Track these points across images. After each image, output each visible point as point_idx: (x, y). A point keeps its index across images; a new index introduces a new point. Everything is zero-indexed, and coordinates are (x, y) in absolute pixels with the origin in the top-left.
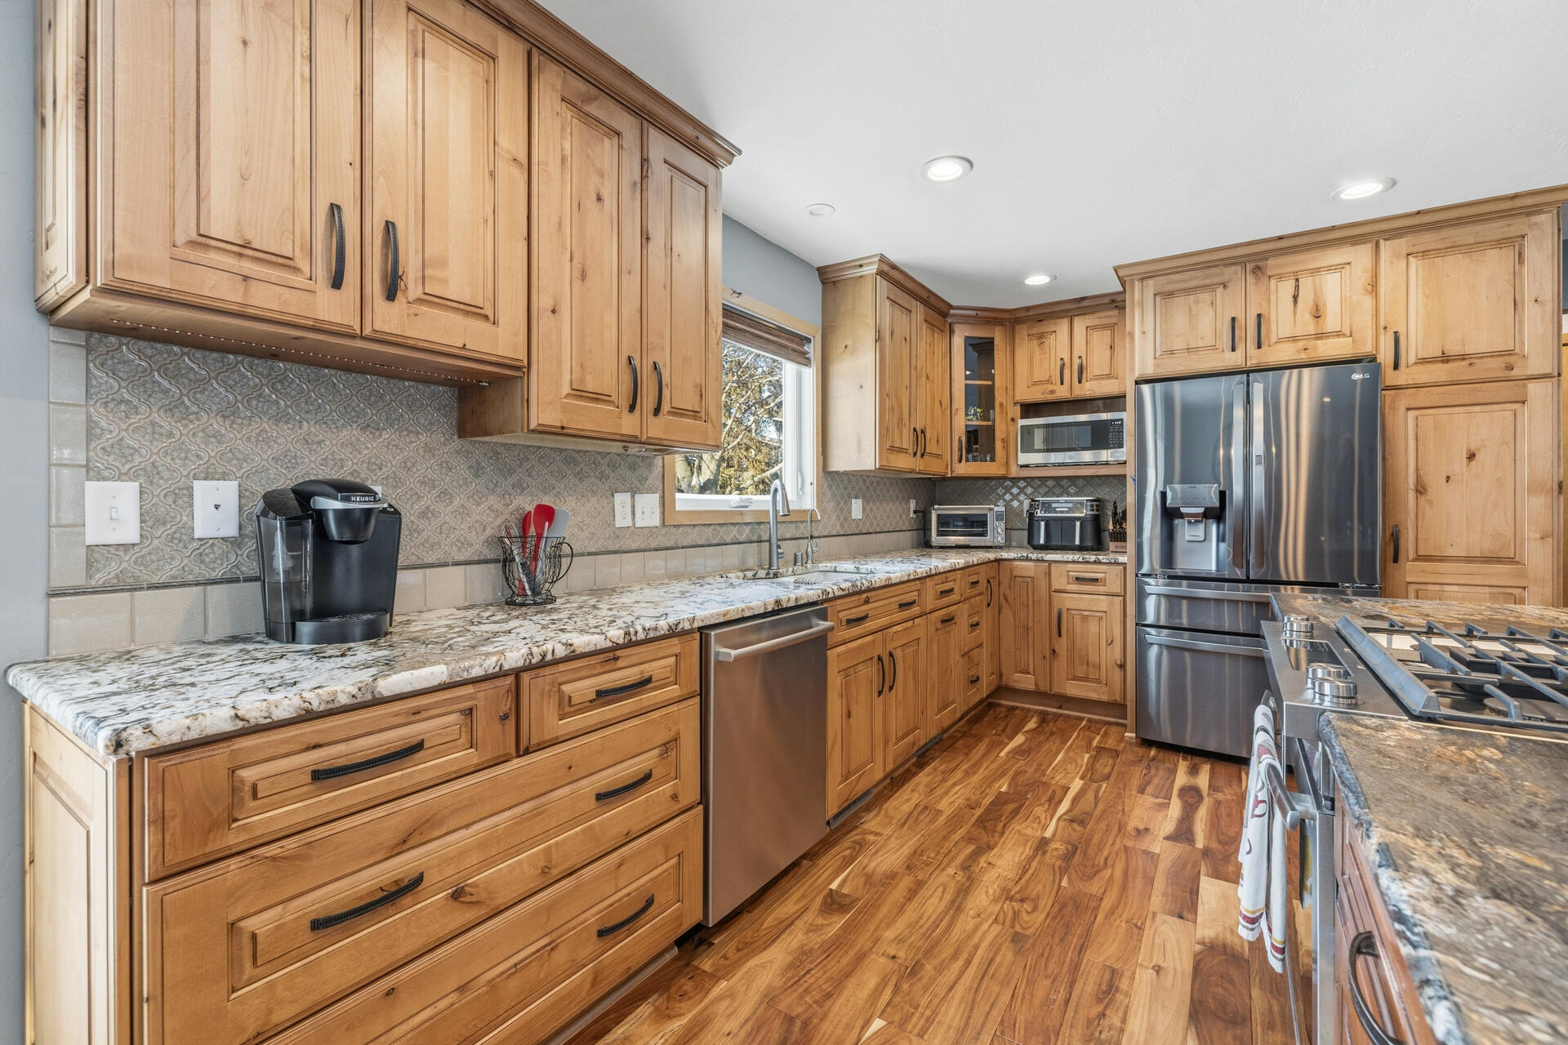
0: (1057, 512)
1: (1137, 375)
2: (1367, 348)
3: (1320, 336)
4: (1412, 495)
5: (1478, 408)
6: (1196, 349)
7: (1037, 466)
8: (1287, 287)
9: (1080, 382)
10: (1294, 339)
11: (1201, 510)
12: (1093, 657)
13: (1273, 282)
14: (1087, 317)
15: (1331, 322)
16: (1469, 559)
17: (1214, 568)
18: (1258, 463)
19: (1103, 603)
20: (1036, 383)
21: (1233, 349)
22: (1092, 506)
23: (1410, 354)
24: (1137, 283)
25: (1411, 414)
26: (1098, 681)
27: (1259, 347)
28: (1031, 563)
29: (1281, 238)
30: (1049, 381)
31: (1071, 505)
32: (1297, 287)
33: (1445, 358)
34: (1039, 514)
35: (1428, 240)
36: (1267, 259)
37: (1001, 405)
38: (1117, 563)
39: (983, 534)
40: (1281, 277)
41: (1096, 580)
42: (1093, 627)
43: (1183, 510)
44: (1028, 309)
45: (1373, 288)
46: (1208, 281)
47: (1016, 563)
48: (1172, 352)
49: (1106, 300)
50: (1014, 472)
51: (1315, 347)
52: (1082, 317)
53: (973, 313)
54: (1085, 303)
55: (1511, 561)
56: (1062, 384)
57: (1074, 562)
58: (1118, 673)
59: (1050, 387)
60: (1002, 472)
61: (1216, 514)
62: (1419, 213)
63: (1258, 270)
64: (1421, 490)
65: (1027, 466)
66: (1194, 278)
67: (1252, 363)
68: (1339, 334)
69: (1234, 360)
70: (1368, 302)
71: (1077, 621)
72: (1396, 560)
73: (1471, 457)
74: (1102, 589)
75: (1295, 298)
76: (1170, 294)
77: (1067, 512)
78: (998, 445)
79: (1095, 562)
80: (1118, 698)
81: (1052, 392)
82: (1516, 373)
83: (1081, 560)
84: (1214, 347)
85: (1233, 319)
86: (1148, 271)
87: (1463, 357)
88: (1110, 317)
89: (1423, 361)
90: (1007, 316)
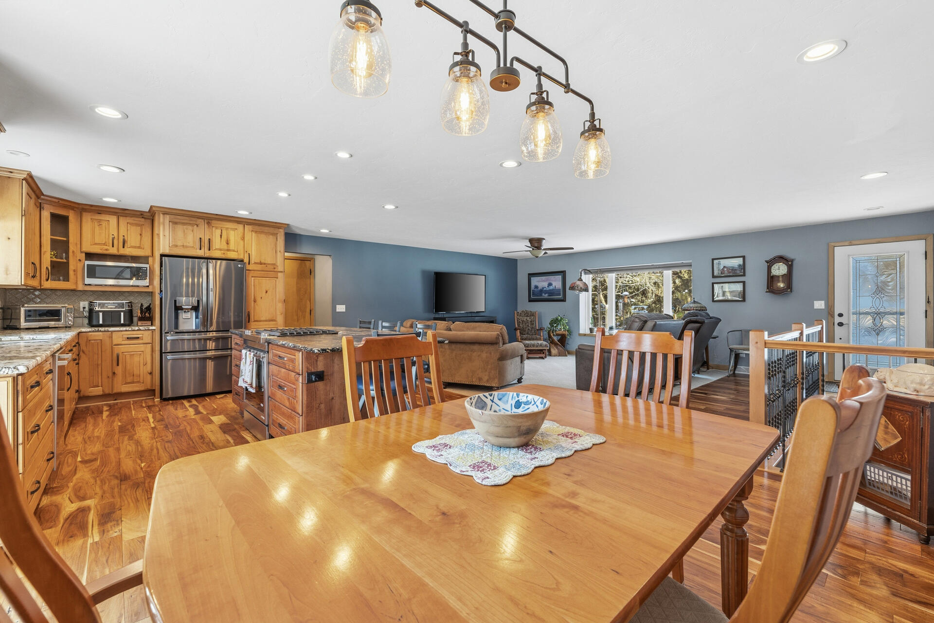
0: (109, 308)
1: (161, 252)
2: (241, 257)
3: (228, 250)
4: (253, 302)
5: (268, 279)
6: (187, 247)
7: (96, 285)
8: (218, 232)
9: (124, 247)
10: (221, 250)
11: (191, 307)
12: (136, 372)
13: (214, 229)
14: (128, 218)
15: (232, 246)
16: (266, 321)
17: (194, 328)
18: (212, 291)
19: (142, 348)
20: (96, 244)
21: (200, 249)
22: (129, 305)
23: (252, 261)
24: (161, 215)
25: (253, 278)
26: (139, 382)
27: (209, 250)
28: (101, 333)
29: (217, 215)
30: (104, 244)
31: (117, 305)
32: (222, 232)
33: (261, 263)
34: (97, 309)
35: (257, 228)
36: (212, 220)
37: (73, 252)
38: (149, 330)
39: (59, 320)
40: (217, 228)
41: (139, 338)
42: (136, 359)
43: (183, 307)
44: (92, 206)
45: (243, 238)
46: (191, 222)
47: (90, 333)
48: (176, 246)
49: (138, 213)
50: (80, 287)
51: (227, 254)
52: (125, 218)
53: (57, 201)
54: (126, 212)
55: (275, 321)
56: (113, 246)
57: (126, 331)
58: (149, 377)
59: (106, 247)
60: (73, 287)
61: (196, 309)
62: (255, 220)
63: (208, 223)
64: (255, 301)
65: (90, 285)
66: (186, 220)
67: (207, 255)
68: (234, 251)
69: (200, 253)
70: (242, 242)
71: (128, 357)
72: (249, 322)
73: (266, 292)
74: (141, 341)
75: (221, 236)
76: (176, 223)
77: (115, 308)
78: (71, 273)
79: (138, 330)
80: (149, 387)
81: (107, 250)
82: (275, 270)
83: (130, 329)
84: (193, 247)
85: (200, 238)
86: (167, 212)
87: (265, 264)
88: (140, 221)
89: (255, 263)
90: (77, 206)
